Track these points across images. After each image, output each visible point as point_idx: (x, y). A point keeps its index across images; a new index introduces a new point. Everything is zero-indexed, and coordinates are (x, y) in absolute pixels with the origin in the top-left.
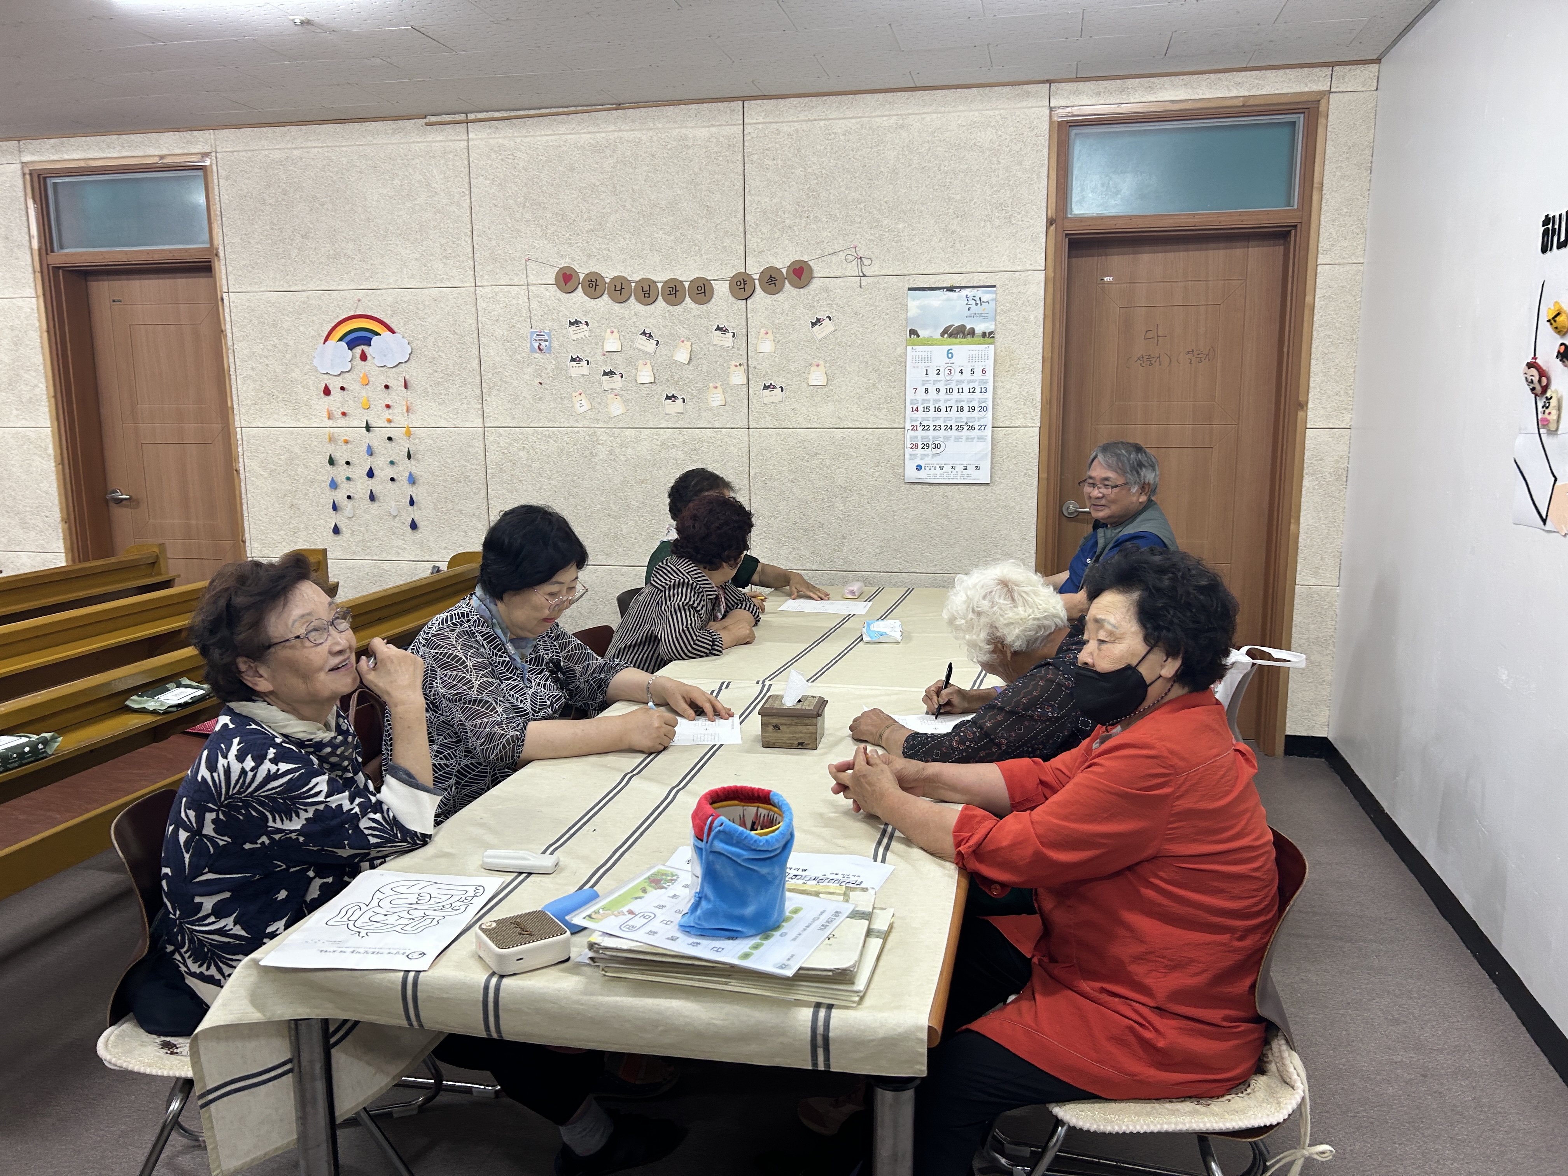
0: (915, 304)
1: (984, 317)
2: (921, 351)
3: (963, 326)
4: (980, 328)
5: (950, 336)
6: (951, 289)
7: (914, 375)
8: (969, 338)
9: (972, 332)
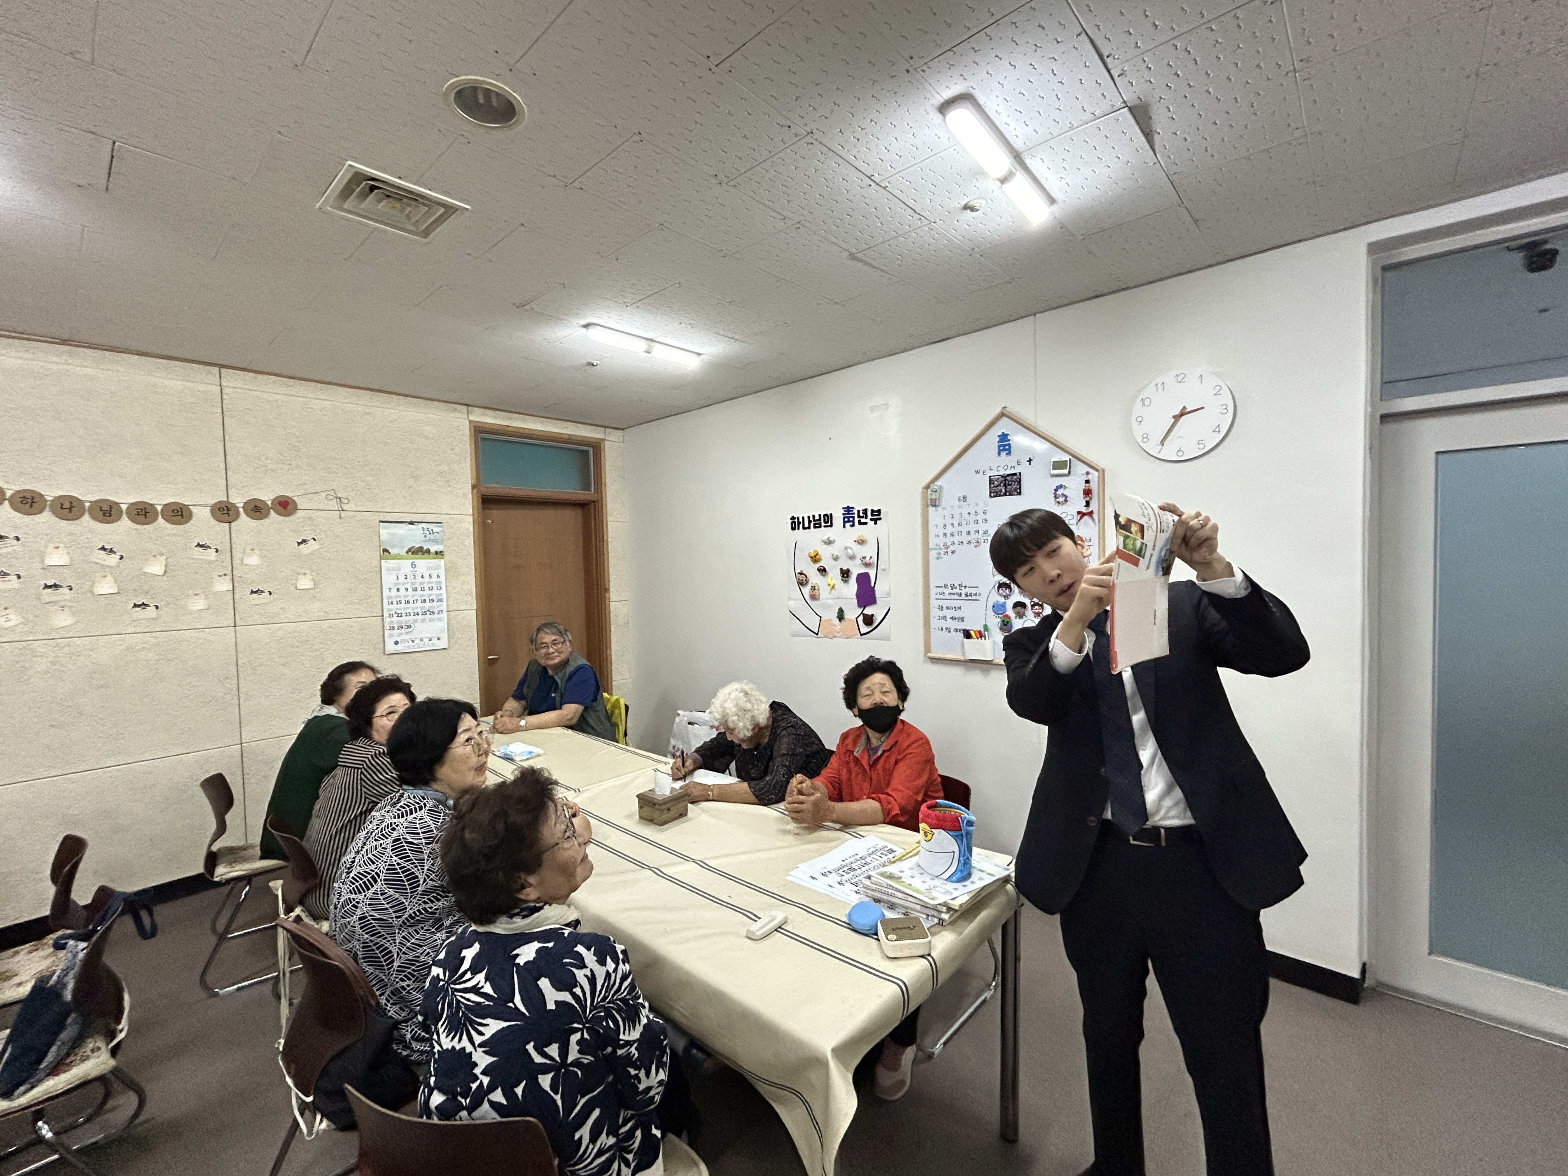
0: (385, 532)
1: (436, 542)
2: (392, 563)
3: (421, 548)
4: (434, 548)
5: (413, 553)
6: (411, 523)
7: (389, 579)
8: (426, 555)
9: (428, 551)
